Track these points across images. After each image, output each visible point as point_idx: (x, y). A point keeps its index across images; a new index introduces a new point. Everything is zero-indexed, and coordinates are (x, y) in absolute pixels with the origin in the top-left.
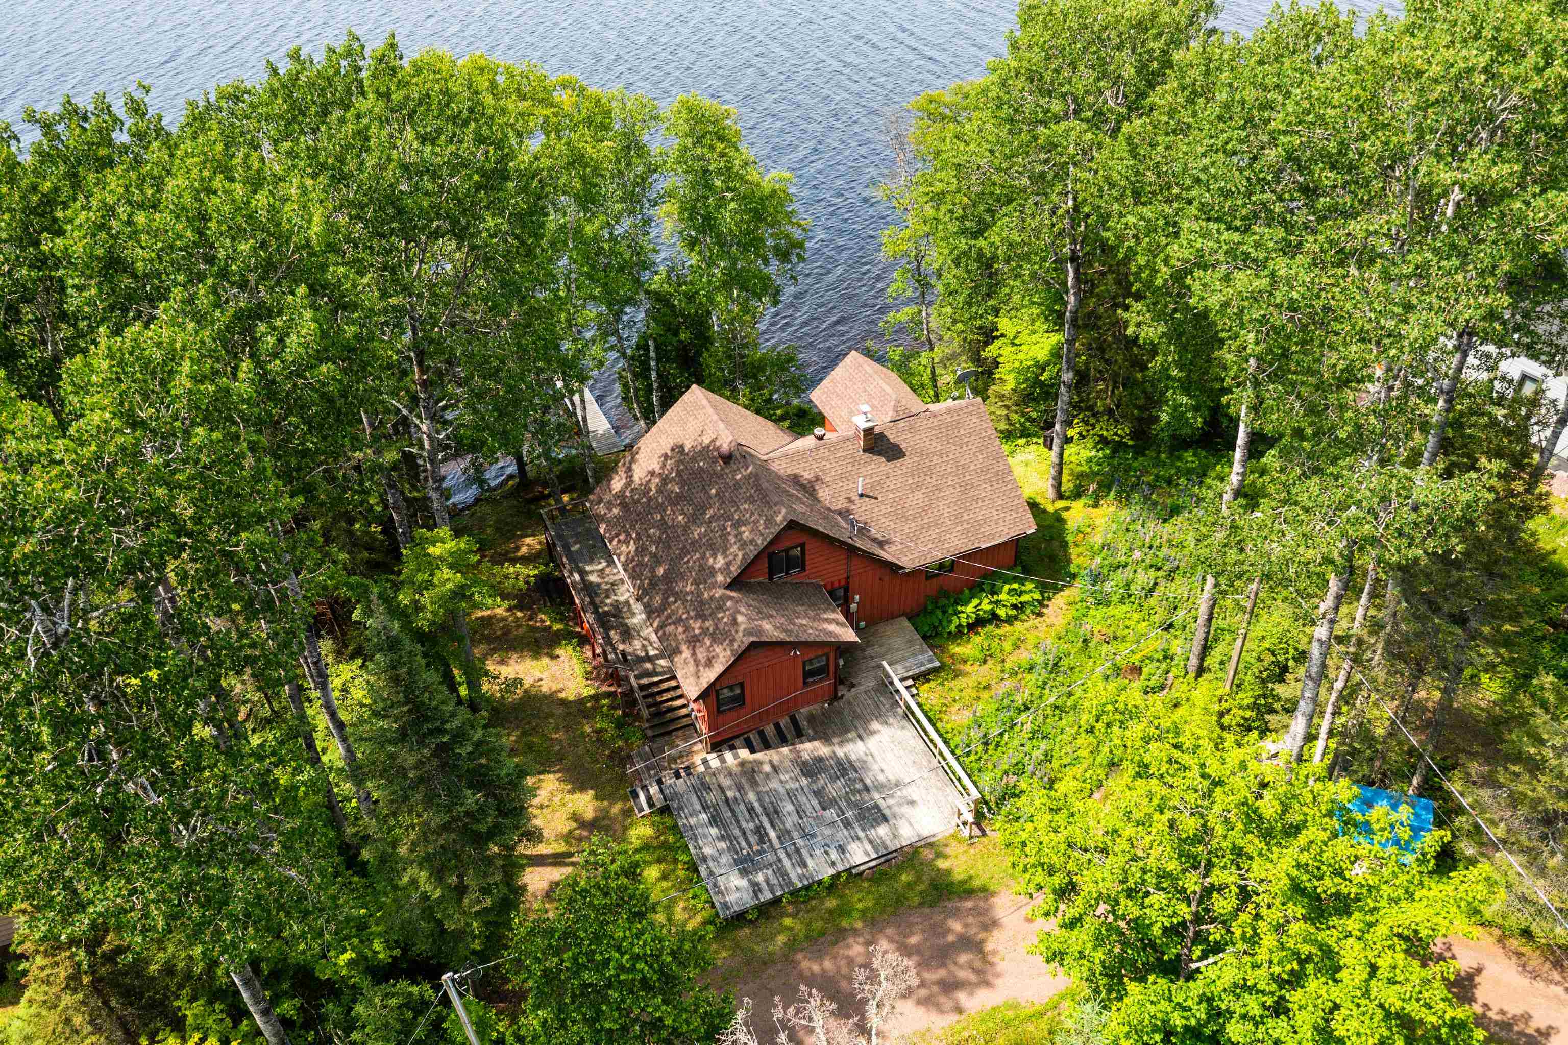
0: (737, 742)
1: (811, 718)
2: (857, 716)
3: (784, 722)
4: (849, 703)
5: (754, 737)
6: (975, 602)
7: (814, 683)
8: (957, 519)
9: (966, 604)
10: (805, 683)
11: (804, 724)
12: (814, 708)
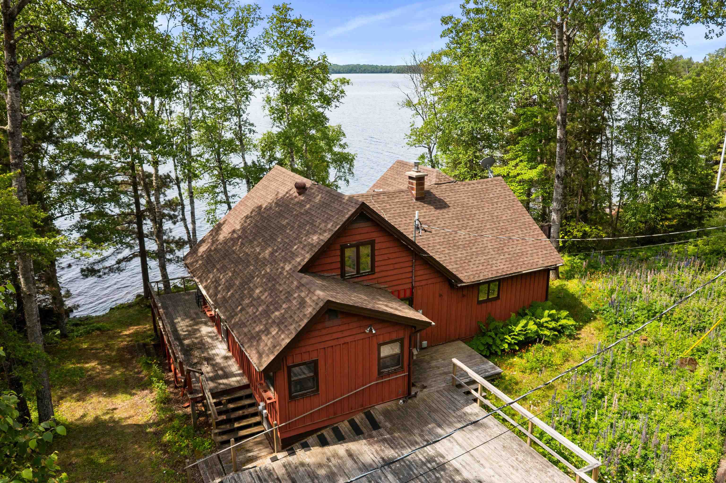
0: (310, 440)
1: (387, 414)
2: (432, 410)
3: (359, 418)
4: (424, 400)
5: (327, 433)
6: (523, 322)
7: (389, 374)
8: (500, 250)
9: (516, 325)
10: (380, 373)
11: (379, 418)
12: (390, 405)
